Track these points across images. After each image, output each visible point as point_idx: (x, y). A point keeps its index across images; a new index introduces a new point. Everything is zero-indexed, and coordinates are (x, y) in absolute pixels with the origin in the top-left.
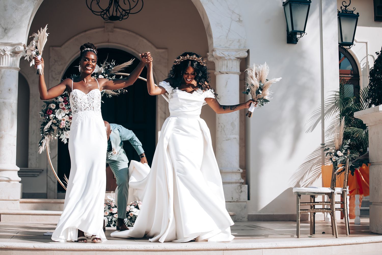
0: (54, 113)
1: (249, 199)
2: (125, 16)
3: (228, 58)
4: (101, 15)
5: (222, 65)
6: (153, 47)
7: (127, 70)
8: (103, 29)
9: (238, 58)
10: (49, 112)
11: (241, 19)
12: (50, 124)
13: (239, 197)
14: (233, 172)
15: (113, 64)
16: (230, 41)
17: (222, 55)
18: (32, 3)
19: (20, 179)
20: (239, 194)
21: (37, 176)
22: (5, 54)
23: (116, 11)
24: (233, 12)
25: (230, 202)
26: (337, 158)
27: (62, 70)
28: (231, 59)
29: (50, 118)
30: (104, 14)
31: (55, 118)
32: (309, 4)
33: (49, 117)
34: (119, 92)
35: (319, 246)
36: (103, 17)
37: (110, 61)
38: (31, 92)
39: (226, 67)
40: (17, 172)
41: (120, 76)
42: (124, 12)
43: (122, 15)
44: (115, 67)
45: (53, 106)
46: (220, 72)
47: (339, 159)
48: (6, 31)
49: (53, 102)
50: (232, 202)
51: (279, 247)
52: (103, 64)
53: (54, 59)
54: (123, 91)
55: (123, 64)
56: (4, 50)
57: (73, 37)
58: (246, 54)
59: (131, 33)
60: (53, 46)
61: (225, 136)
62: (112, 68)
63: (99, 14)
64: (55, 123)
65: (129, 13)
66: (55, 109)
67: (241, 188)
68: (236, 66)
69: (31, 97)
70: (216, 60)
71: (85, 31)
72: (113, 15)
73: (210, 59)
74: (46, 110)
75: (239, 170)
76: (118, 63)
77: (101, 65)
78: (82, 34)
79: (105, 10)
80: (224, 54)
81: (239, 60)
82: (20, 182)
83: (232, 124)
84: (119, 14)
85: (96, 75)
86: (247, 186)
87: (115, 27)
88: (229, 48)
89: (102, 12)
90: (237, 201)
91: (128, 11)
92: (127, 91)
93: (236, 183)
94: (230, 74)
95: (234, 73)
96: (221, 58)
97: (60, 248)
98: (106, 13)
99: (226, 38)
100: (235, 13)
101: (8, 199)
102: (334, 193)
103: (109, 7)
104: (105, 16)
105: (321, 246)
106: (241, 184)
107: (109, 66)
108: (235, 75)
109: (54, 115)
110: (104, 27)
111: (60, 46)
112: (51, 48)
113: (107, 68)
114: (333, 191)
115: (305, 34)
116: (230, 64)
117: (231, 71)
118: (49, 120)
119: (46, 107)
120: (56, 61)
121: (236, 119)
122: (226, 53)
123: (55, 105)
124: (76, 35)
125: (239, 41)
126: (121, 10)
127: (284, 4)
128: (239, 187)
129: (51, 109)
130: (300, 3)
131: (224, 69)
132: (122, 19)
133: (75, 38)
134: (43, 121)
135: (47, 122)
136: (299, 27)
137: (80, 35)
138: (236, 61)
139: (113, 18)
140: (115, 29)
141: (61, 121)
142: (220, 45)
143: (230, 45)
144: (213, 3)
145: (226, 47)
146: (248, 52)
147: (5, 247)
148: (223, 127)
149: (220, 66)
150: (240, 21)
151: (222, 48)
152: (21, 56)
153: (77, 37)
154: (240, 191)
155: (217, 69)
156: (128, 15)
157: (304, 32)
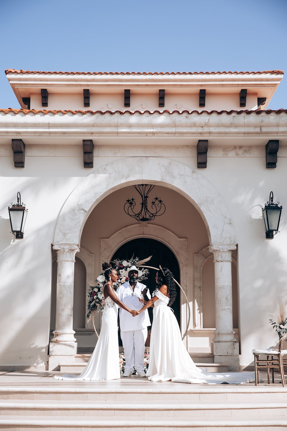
0: (97, 295)
1: (240, 353)
2: (152, 217)
3: (222, 250)
4: (135, 217)
5: (218, 256)
6: (176, 237)
7: (146, 264)
8: (139, 225)
9: (230, 250)
10: (93, 294)
11: (232, 222)
12: (94, 302)
13: (233, 353)
14: (228, 334)
15: (137, 260)
16: (223, 238)
17: (218, 249)
18: (83, 215)
19: (75, 340)
20: (233, 350)
21: (92, 334)
22: (64, 251)
23: (146, 215)
24: (225, 217)
25: (226, 356)
26: (280, 330)
27: (110, 256)
28: (224, 251)
29: (95, 298)
30: (137, 217)
31: (98, 298)
32: (281, 209)
33: (93, 298)
34: (142, 279)
35: (268, 393)
36: (137, 219)
37: (134, 258)
38: (87, 272)
39: (221, 257)
40: (74, 334)
41: (142, 268)
42: (151, 215)
43: (150, 217)
44: (139, 262)
45: (96, 290)
46: (216, 261)
47: (281, 331)
48: (65, 235)
49: (96, 287)
50: (228, 356)
51: (239, 392)
52: (130, 260)
53: (104, 248)
54: (144, 278)
55: (144, 260)
56: (64, 248)
57: (118, 231)
58: (236, 247)
59: (160, 227)
60: (103, 238)
61: (222, 307)
62: (137, 263)
63: (134, 216)
64: (98, 301)
65: (155, 215)
66: (97, 292)
67: (234, 345)
68: (228, 257)
69: (87, 276)
70: (214, 252)
71: (126, 226)
72: (144, 217)
73: (210, 251)
74: (92, 292)
75: (233, 332)
76: (141, 259)
77: (129, 261)
78: (124, 229)
79: (137, 214)
80: (219, 248)
81: (230, 251)
82: (75, 342)
83: (226, 298)
84: (148, 217)
85: (125, 268)
86: (238, 344)
87: (148, 223)
88: (223, 243)
89: (135, 215)
90: (231, 355)
91: (155, 214)
92: (147, 278)
93: (230, 342)
94: (224, 262)
95: (227, 261)
96: (217, 250)
97: (92, 392)
98: (138, 216)
99: (221, 236)
100: (227, 218)
101: (66, 355)
102: (280, 354)
103: (141, 210)
104: (138, 218)
105: (270, 393)
106: (235, 342)
107: (134, 262)
108: (228, 262)
109: (97, 296)
110: (140, 223)
111: (108, 238)
112: (101, 240)
113: (133, 263)
114: (280, 353)
115: (279, 232)
116: (224, 255)
117: (224, 260)
118: (93, 299)
119: (91, 290)
120: (105, 249)
121: (229, 294)
122: (221, 247)
123: (97, 289)
124: (120, 230)
125: (230, 238)
126: (150, 214)
127: (263, 210)
128: (233, 345)
129: (95, 292)
130: (274, 210)
131: (219, 259)
132: (151, 220)
133: (119, 232)
134: (89, 300)
135: (92, 301)
136: (274, 227)
137: (122, 230)
138: (228, 252)
139: (144, 219)
140: (148, 225)
141: (102, 300)
142: (216, 242)
143: (223, 241)
144: (210, 211)
145: (220, 243)
146: (237, 245)
147: (56, 391)
148: (220, 300)
149: (217, 257)
150: (230, 223)
151: (217, 244)
152: (76, 252)
153: (121, 230)
154: (233, 347)
155: (215, 259)
156: (154, 216)
157: (277, 230)
